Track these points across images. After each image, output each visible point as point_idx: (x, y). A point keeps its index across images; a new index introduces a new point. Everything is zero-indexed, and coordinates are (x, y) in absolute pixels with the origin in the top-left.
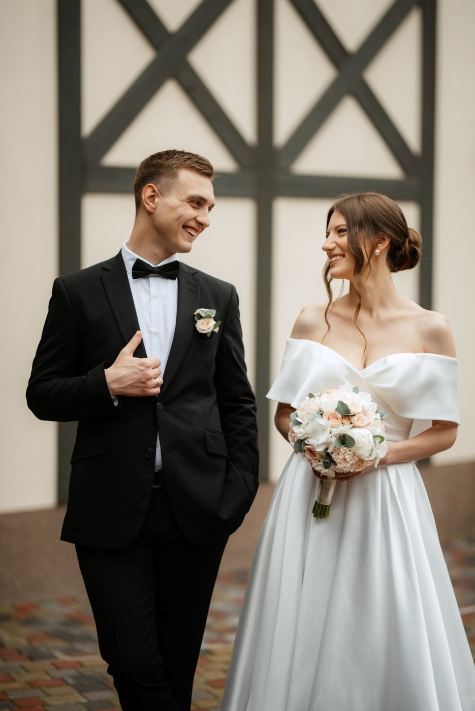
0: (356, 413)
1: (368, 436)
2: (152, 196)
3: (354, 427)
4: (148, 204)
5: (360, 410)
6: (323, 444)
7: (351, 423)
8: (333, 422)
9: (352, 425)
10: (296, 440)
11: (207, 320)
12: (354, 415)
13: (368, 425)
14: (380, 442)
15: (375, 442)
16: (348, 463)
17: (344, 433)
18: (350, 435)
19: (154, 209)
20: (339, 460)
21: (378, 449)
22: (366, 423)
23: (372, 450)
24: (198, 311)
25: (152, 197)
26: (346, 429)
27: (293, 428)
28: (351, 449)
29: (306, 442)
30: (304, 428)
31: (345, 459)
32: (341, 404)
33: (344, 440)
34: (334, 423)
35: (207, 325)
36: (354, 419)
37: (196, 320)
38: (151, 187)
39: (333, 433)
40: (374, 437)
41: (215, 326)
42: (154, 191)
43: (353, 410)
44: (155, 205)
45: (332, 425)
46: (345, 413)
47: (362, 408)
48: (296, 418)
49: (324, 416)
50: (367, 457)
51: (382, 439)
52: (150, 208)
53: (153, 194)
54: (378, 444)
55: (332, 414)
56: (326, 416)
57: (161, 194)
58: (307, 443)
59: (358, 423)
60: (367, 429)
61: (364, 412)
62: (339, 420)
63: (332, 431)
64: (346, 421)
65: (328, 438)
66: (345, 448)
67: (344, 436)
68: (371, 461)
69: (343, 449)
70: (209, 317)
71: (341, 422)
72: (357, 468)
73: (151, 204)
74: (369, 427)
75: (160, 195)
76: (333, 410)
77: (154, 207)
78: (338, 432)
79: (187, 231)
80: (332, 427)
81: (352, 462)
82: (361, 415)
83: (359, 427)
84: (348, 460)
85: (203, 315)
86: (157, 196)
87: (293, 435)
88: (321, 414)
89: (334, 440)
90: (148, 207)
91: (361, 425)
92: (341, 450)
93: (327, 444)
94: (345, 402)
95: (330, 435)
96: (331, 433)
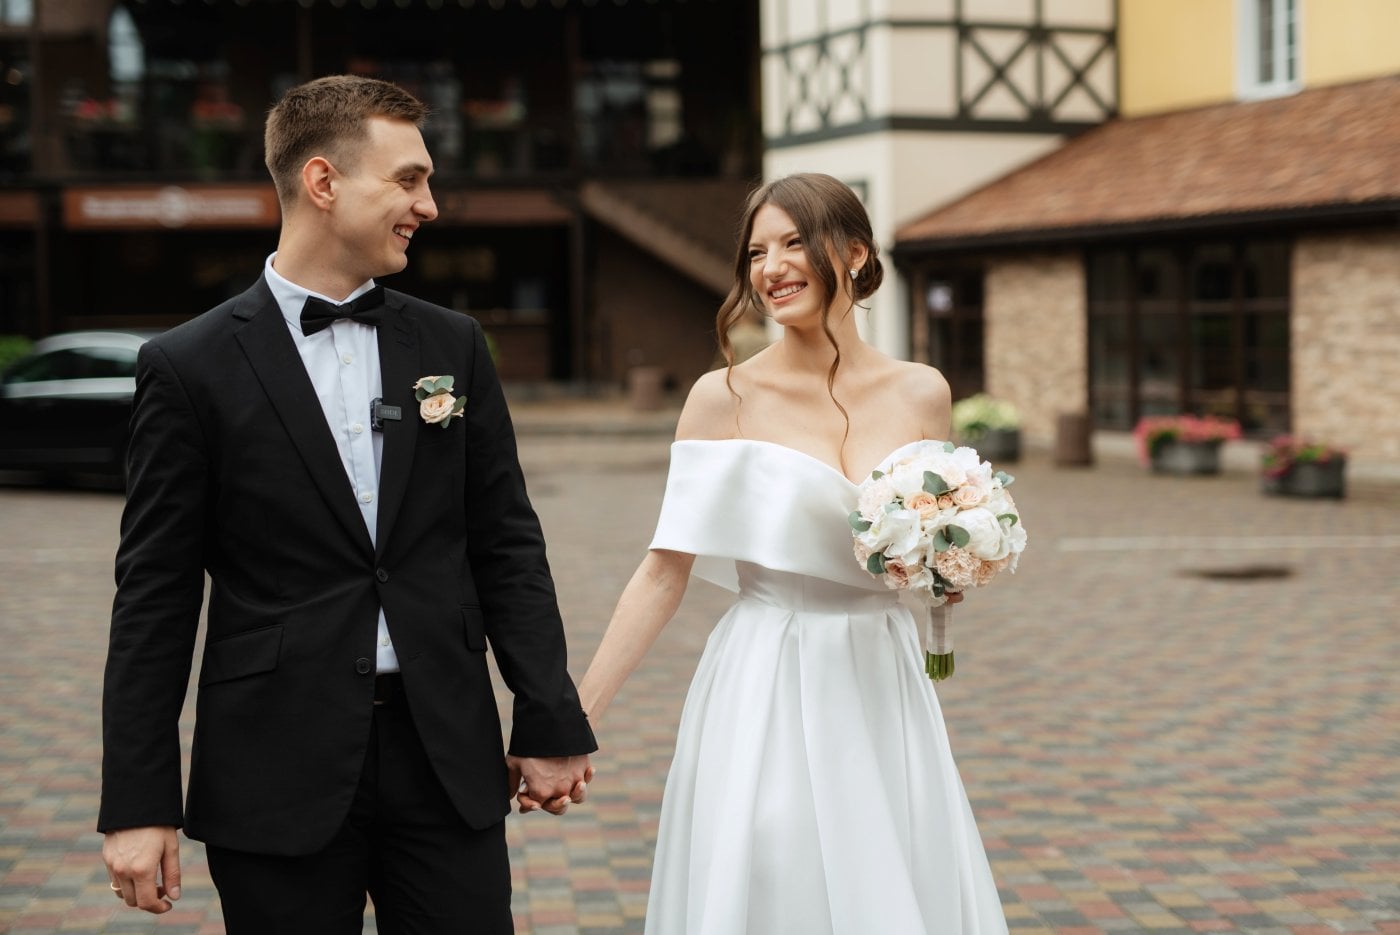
0: (959, 485)
1: (989, 519)
2: (325, 179)
3: (961, 510)
4: (320, 197)
5: (964, 479)
6: (915, 550)
7: (954, 504)
8: (923, 510)
9: (957, 508)
10: (868, 556)
11: (439, 397)
12: (956, 490)
13: (984, 500)
14: (1011, 525)
15: (1003, 527)
16: (966, 571)
17: (946, 524)
18: (957, 524)
19: (332, 203)
20: (951, 570)
21: (1010, 538)
22: (979, 499)
23: (1001, 542)
24: (420, 383)
25: (325, 184)
26: (948, 516)
27: (860, 536)
28: (966, 547)
29: (886, 554)
30: (875, 533)
31: (960, 566)
32: (930, 475)
33: (949, 536)
34: (926, 512)
35: (439, 406)
36: (957, 497)
37: (419, 400)
38: (318, 162)
39: (927, 529)
40: (1000, 518)
41: (456, 408)
42: (326, 170)
43: (952, 483)
44: (331, 194)
45: (922, 515)
46: (941, 490)
47: (967, 476)
48: (860, 519)
49: (905, 504)
50: (995, 556)
51: (1014, 519)
52: (325, 203)
53: (324, 176)
54: (1008, 529)
55: (918, 497)
56: (908, 503)
57: (341, 173)
58: (887, 556)
59: (965, 503)
60: (985, 508)
61: (972, 481)
62: (932, 505)
63: (926, 526)
64: (945, 503)
65: (920, 540)
66: (955, 548)
67: (948, 528)
68: (1003, 560)
69: (951, 551)
70: (442, 392)
71: (936, 507)
72: (983, 579)
73: (324, 194)
74: (988, 505)
75: (339, 175)
76: (918, 490)
77: (331, 199)
78: (935, 526)
79: (399, 234)
80: (923, 518)
81: (972, 568)
82: (968, 487)
83: (970, 508)
84: (964, 565)
85: (431, 390)
86: (333, 177)
87: (861, 548)
88: (900, 503)
89: (930, 540)
90: (319, 202)
91: (973, 504)
92: (950, 552)
93: (922, 550)
94: (934, 471)
95: (924, 533)
96: (923, 530)
